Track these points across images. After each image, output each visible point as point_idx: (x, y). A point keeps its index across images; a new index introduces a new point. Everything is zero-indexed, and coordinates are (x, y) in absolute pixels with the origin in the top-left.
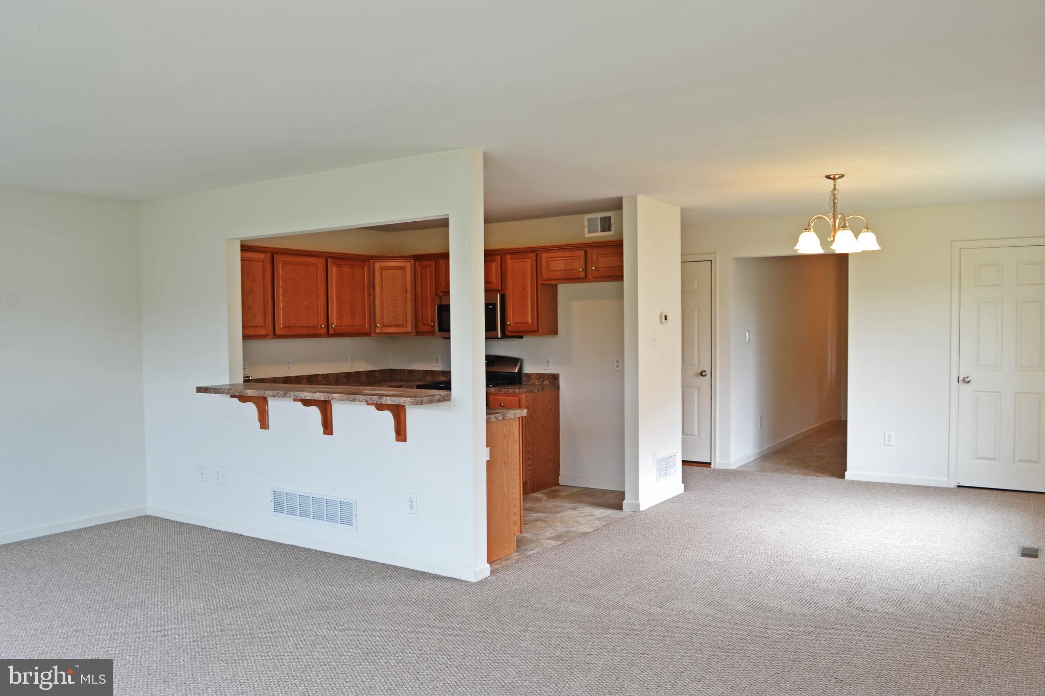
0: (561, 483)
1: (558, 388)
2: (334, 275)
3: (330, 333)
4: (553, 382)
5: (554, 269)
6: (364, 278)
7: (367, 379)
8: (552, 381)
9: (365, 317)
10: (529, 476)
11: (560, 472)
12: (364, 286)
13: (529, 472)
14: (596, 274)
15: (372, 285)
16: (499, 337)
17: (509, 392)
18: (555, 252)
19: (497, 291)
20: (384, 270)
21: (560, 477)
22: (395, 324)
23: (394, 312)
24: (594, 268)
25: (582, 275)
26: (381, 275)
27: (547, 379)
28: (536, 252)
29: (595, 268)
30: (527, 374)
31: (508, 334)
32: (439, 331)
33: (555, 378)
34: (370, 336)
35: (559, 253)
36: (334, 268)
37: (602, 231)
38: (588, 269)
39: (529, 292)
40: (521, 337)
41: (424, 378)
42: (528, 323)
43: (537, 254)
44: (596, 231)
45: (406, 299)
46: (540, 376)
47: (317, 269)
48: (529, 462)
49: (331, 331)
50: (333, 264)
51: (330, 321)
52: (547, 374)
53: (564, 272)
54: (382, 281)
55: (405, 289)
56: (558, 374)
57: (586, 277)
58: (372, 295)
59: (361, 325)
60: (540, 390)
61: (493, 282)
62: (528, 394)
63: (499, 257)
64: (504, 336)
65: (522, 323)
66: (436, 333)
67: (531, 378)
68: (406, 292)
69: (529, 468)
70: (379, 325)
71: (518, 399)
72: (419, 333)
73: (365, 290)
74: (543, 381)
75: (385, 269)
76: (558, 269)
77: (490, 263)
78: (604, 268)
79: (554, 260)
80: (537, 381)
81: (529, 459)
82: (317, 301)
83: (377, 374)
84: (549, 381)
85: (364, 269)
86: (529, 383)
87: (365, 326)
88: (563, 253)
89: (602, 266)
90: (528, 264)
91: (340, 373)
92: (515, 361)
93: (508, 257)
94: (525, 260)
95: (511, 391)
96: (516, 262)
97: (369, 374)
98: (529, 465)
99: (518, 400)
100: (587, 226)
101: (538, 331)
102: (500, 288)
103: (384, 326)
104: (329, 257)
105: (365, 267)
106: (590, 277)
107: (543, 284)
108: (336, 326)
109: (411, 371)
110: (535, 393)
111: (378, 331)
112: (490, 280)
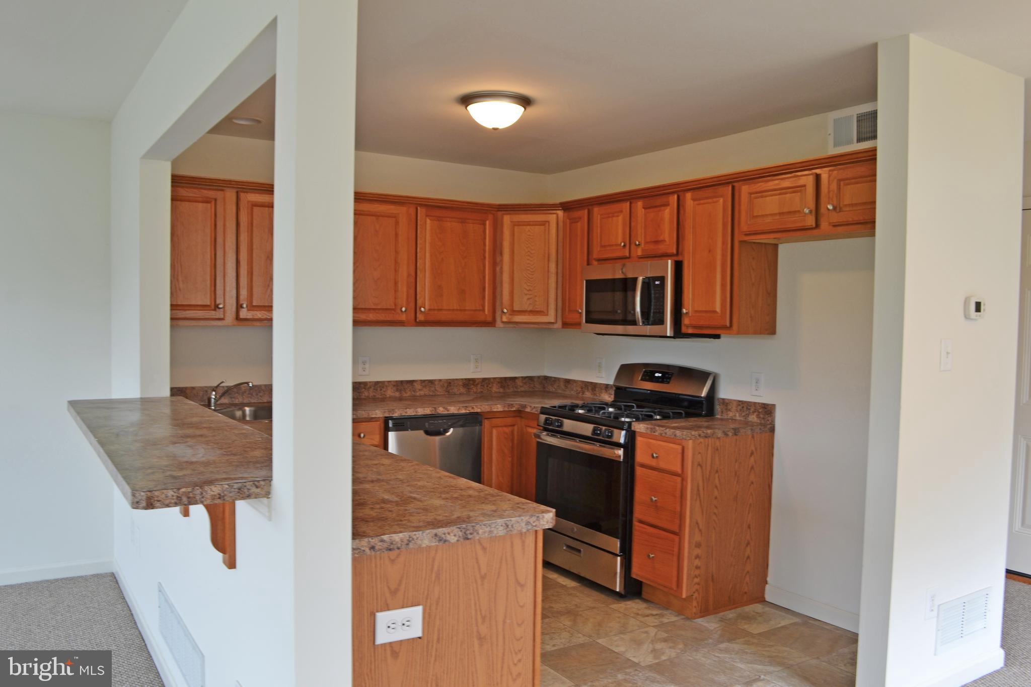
0: (768, 597)
1: (772, 430)
2: (428, 232)
3: (417, 320)
4: (764, 418)
5: (760, 214)
6: (485, 238)
7: (501, 390)
8: (762, 416)
9: (484, 298)
10: (697, 587)
11: (769, 579)
12: (484, 251)
13: (696, 580)
14: (836, 218)
15: (497, 249)
16: (668, 335)
17: (666, 433)
18: (762, 182)
19: (668, 256)
20: (516, 227)
21: (767, 587)
22: (530, 308)
23: (530, 290)
24: (830, 207)
25: (811, 221)
26: (513, 234)
27: (754, 412)
28: (732, 182)
29: (834, 207)
30: (723, 399)
31: (684, 330)
32: (587, 322)
33: (767, 410)
34: (495, 326)
35: (771, 183)
36: (428, 221)
37: (859, 140)
38: (823, 210)
39: (719, 257)
40: (717, 337)
41: (583, 393)
42: (715, 312)
43: (733, 188)
44: (850, 142)
45: (548, 271)
46: (744, 406)
47: (397, 223)
48: (697, 562)
49: (420, 317)
50: (427, 216)
51: (419, 302)
52: (755, 403)
53: (778, 217)
54: (512, 244)
55: (547, 255)
56: (774, 405)
57: (817, 226)
58: (495, 263)
59: (475, 310)
60: (730, 434)
61: (664, 241)
62: (701, 440)
63: (676, 196)
64: (678, 334)
65: (706, 312)
66: (582, 325)
67: (729, 407)
68: (549, 260)
69: (697, 572)
70: (505, 311)
71: (679, 448)
72: (565, 325)
73: (485, 258)
74: (748, 415)
75: (518, 225)
76: (768, 213)
77: (663, 208)
78: (852, 205)
79: (762, 197)
80: (737, 415)
81: (697, 557)
82: (396, 271)
83: (519, 383)
84: (758, 417)
85: (484, 225)
86: (726, 417)
87: (484, 310)
88: (777, 182)
89: (847, 202)
90: (719, 205)
91: (454, 379)
92: (700, 376)
93: (689, 195)
94: (715, 200)
95: (669, 432)
96: (699, 204)
97: (504, 382)
98: (698, 568)
99: (680, 451)
100: (832, 134)
101: (731, 325)
102: (675, 251)
103: (513, 312)
104: (421, 205)
105: (487, 222)
106: (824, 225)
107: (745, 242)
108: (430, 310)
109: (568, 382)
110: (719, 438)
111: (505, 319)
112: (661, 238)
